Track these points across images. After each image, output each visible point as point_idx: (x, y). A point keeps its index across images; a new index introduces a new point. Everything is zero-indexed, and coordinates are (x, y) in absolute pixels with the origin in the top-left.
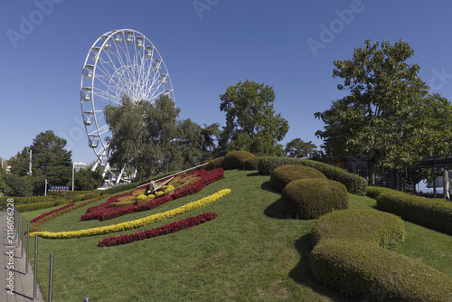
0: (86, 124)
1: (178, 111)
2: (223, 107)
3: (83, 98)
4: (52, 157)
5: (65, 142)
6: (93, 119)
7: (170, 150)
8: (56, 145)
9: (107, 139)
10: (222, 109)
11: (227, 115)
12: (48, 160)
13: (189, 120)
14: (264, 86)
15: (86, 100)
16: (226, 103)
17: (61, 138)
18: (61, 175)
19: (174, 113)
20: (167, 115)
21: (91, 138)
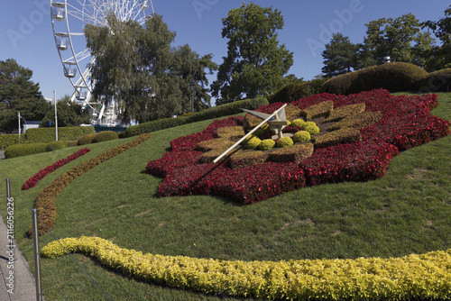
0: (59, 48)
1: (174, 35)
2: (224, 33)
3: (54, 16)
4: (16, 90)
5: (30, 73)
6: (68, 43)
7: (167, 81)
8: (20, 76)
9: (89, 65)
10: (224, 35)
11: (229, 43)
12: (12, 92)
13: (187, 46)
14: (273, 11)
15: (57, 18)
16: (229, 28)
17: (26, 68)
18: (34, 108)
19: (169, 37)
20: (162, 38)
21: (67, 66)
